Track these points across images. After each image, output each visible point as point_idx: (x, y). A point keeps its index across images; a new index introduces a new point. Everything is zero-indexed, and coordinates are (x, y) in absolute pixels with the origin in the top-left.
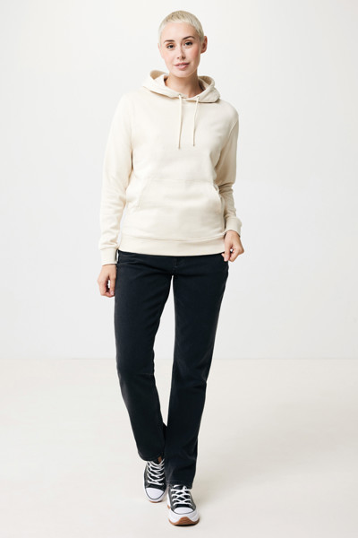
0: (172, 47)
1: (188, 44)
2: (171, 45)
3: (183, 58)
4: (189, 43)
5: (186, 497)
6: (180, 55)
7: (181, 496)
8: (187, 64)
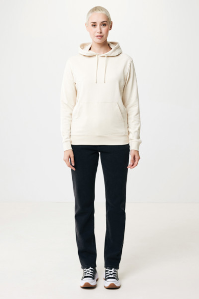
0: (94, 26)
1: (103, 25)
2: (94, 25)
3: (101, 33)
4: (105, 25)
5: (114, 273)
6: (99, 31)
7: (111, 273)
8: (102, 36)
